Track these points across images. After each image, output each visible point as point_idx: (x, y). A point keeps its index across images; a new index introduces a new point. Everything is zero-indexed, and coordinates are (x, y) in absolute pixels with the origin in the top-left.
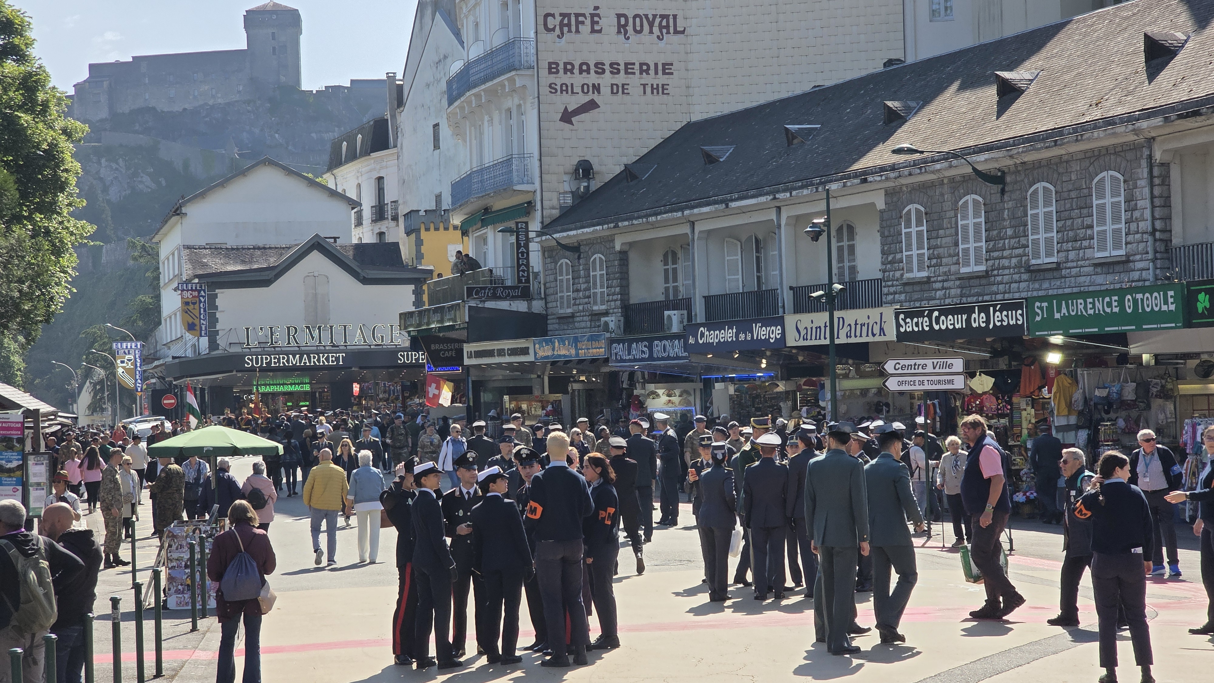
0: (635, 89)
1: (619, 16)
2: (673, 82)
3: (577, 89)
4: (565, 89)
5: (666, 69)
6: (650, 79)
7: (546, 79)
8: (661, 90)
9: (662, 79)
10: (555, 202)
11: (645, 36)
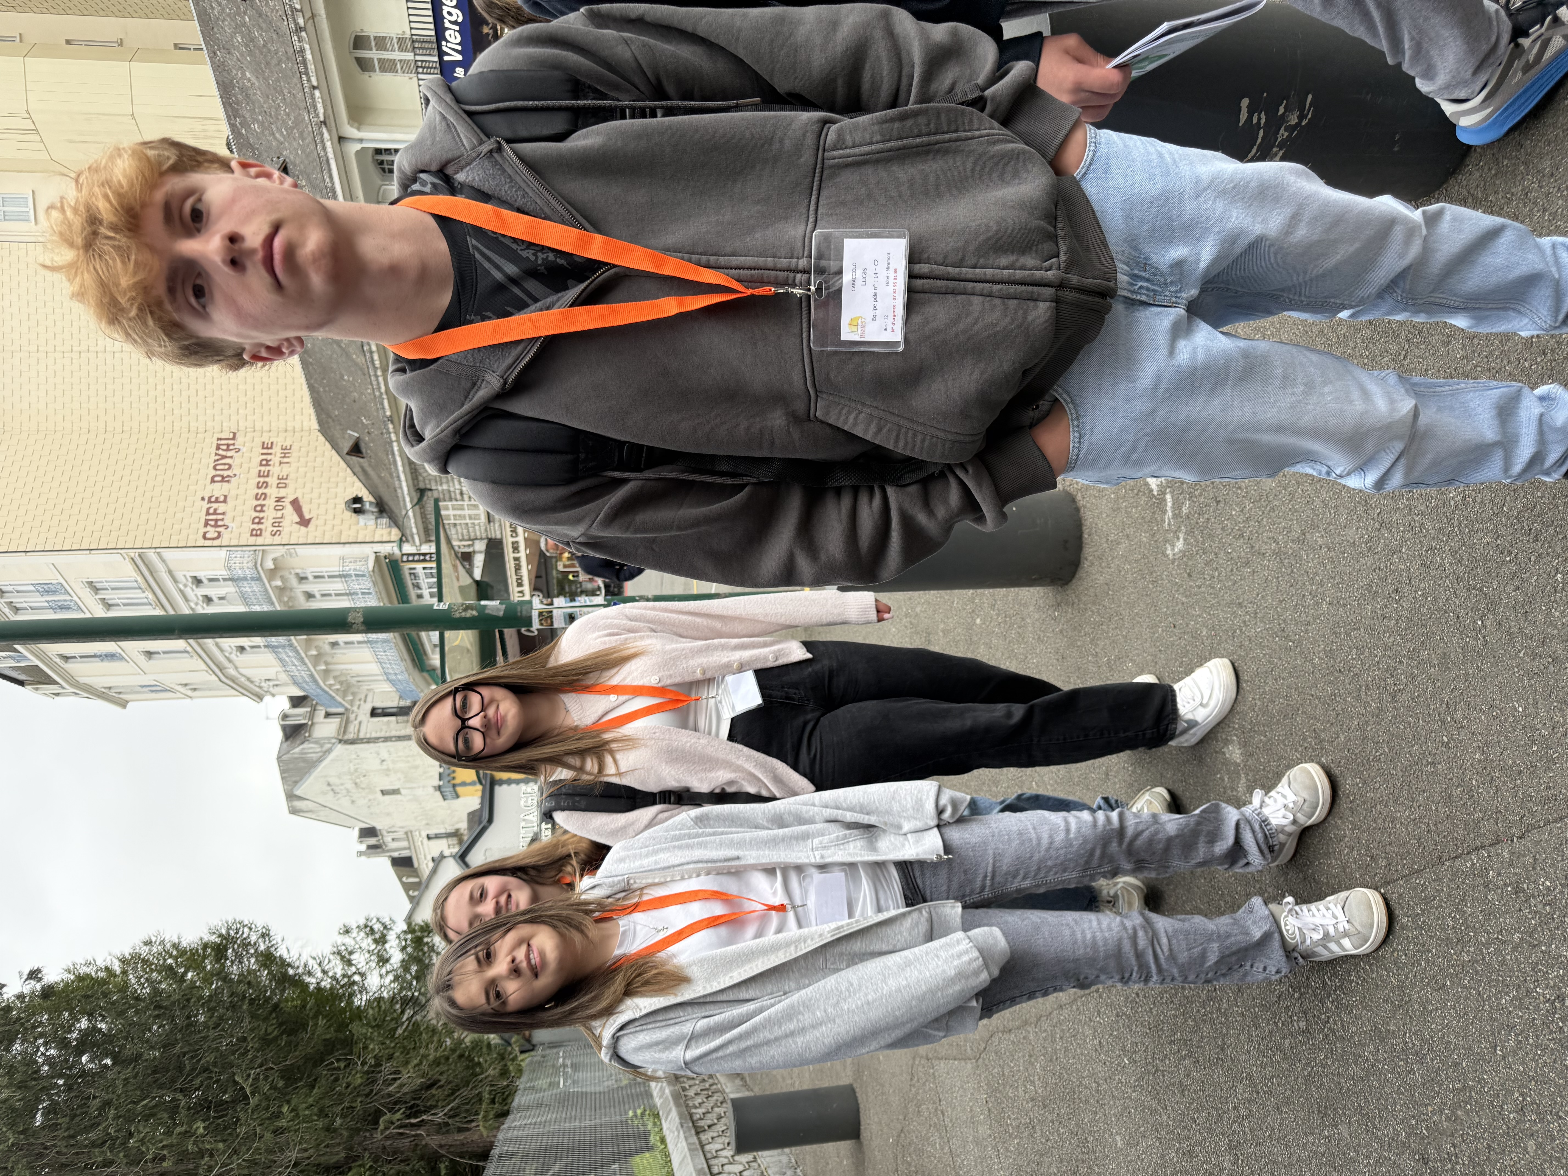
0: (285, 470)
1: (213, 481)
2: (280, 442)
3: (279, 514)
4: (277, 523)
5: (267, 447)
6: (275, 459)
7: (266, 538)
8: (286, 451)
9: (277, 450)
10: (385, 531)
11: (236, 462)
